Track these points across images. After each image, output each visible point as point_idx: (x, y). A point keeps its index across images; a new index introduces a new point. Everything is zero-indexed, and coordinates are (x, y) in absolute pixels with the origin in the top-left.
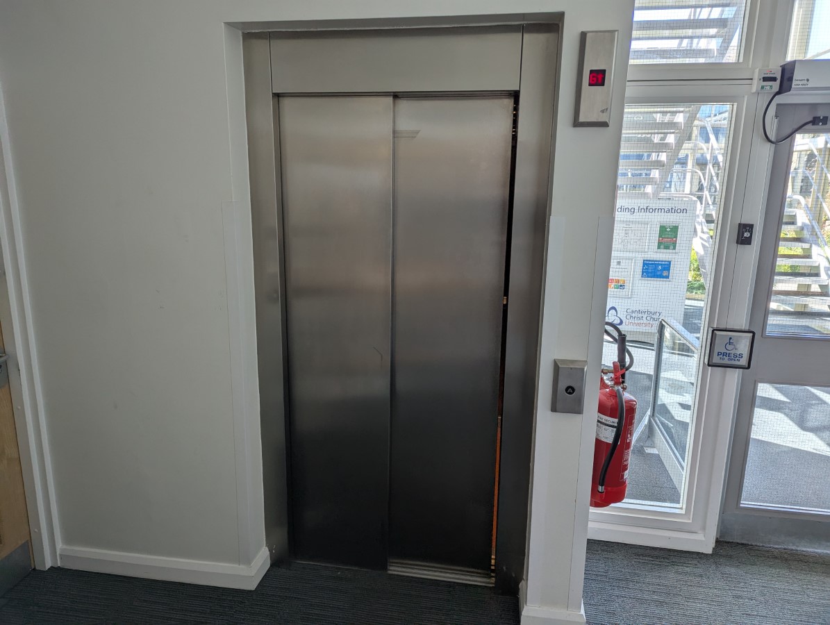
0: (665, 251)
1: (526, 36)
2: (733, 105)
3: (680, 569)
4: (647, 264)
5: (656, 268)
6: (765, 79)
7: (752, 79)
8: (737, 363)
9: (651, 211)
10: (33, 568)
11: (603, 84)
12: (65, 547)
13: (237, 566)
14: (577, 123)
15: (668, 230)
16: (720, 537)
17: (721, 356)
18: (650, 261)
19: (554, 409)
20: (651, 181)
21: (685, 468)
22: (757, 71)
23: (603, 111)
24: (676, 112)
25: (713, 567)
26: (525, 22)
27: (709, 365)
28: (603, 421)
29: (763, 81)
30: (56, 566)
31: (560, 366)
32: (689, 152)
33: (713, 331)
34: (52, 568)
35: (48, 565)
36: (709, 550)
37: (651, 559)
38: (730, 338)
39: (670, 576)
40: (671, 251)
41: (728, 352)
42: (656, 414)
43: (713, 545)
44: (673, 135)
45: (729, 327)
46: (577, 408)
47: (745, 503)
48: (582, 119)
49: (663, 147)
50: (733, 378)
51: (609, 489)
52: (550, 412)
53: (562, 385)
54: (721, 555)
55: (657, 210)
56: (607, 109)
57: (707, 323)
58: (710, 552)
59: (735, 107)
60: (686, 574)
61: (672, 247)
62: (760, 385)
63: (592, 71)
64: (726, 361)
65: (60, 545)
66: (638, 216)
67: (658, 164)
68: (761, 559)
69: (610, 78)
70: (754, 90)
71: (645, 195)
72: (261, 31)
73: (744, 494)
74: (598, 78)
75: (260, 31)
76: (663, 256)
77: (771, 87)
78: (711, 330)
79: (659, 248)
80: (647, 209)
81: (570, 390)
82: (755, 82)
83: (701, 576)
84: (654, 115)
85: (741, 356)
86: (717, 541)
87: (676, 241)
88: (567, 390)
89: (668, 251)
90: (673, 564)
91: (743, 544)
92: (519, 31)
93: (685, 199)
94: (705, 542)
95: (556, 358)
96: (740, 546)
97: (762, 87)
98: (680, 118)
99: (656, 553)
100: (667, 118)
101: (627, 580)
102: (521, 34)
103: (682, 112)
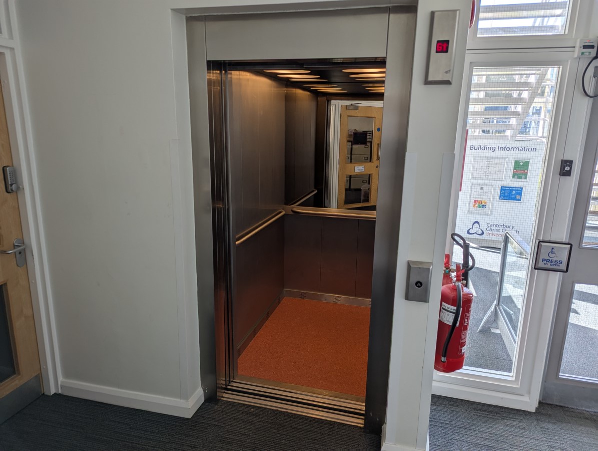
0: (518, 180)
1: (392, 16)
2: (559, 68)
3: (508, 422)
4: (503, 190)
5: (510, 193)
6: (585, 47)
7: (574, 47)
8: (557, 268)
9: (508, 149)
10: (43, 393)
11: (446, 51)
12: (64, 380)
13: (179, 400)
14: (427, 82)
15: (521, 164)
16: (542, 400)
17: (545, 262)
18: (506, 187)
19: (407, 298)
20: (510, 127)
21: (517, 342)
22: (578, 41)
23: (446, 72)
24: (530, 74)
25: (535, 422)
26: (391, 5)
27: (535, 268)
28: (446, 308)
29: (583, 48)
30: (58, 393)
31: (412, 266)
32: (542, 105)
33: (539, 242)
34: (55, 394)
35: (53, 391)
36: (532, 409)
37: (486, 413)
38: (553, 249)
39: (500, 428)
40: (523, 180)
41: (550, 259)
42: (501, 304)
43: (537, 405)
44: (527, 92)
45: (553, 239)
46: (424, 298)
47: (562, 375)
48: (430, 79)
49: (519, 101)
50: (555, 279)
51: (451, 360)
52: (404, 300)
53: (414, 280)
54: (542, 414)
55: (512, 149)
56: (450, 71)
57: (535, 236)
58: (534, 410)
59: (561, 69)
60: (513, 426)
61: (524, 177)
62: (576, 284)
63: (438, 42)
64: (549, 266)
65: (61, 379)
66: (498, 153)
67: (516, 114)
68: (574, 419)
69: (453, 47)
70: (576, 56)
71: (506, 138)
72: (200, 15)
73: (563, 367)
74: (443, 47)
75: (198, 15)
76: (517, 183)
77: (590, 53)
78: (537, 241)
79: (513, 177)
80: (505, 148)
81: (419, 284)
82: (577, 49)
83: (525, 429)
84: (514, 76)
85: (561, 262)
86: (540, 403)
87: (527, 172)
88: (416, 284)
89: (520, 180)
90: (504, 418)
91: (561, 406)
92: (386, 12)
93: (538, 141)
94: (530, 403)
95: (409, 260)
96: (559, 407)
97: (583, 53)
98: (532, 79)
99: (491, 409)
100: (523, 79)
101: (466, 428)
102: (388, 15)
103: (534, 74)
